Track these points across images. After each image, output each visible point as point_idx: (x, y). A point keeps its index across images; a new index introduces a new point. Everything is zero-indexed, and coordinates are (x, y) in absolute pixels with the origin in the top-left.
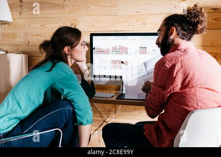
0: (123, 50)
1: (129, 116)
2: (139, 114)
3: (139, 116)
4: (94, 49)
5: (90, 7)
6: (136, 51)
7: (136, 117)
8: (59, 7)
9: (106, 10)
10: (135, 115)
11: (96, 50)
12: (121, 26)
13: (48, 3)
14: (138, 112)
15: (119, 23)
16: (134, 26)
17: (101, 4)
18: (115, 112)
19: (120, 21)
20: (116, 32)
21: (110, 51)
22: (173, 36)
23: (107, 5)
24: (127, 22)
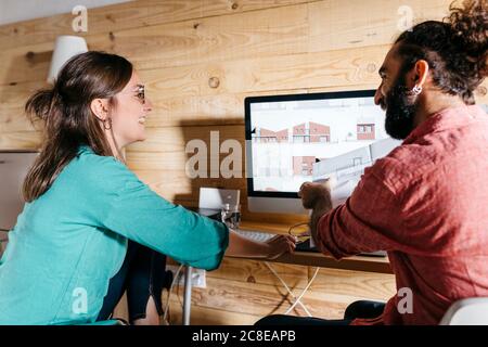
0: (319, 133)
1: (342, 287)
2: (365, 282)
3: (364, 289)
4: (254, 132)
5: (248, 39)
6: (350, 135)
7: (358, 290)
8: (185, 43)
9: (283, 44)
10: (356, 286)
11: (258, 134)
12: (318, 75)
13: (164, 36)
14: (363, 279)
15: (313, 69)
16: (346, 74)
17: (271, 31)
18: (310, 277)
19: (317, 66)
20: (306, 92)
21: (290, 136)
22: (420, 86)
23: (286, 30)
24: (331, 67)
